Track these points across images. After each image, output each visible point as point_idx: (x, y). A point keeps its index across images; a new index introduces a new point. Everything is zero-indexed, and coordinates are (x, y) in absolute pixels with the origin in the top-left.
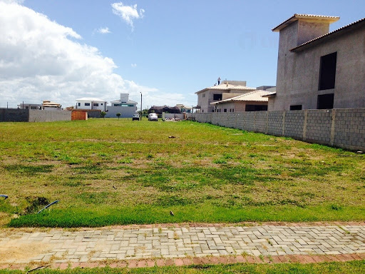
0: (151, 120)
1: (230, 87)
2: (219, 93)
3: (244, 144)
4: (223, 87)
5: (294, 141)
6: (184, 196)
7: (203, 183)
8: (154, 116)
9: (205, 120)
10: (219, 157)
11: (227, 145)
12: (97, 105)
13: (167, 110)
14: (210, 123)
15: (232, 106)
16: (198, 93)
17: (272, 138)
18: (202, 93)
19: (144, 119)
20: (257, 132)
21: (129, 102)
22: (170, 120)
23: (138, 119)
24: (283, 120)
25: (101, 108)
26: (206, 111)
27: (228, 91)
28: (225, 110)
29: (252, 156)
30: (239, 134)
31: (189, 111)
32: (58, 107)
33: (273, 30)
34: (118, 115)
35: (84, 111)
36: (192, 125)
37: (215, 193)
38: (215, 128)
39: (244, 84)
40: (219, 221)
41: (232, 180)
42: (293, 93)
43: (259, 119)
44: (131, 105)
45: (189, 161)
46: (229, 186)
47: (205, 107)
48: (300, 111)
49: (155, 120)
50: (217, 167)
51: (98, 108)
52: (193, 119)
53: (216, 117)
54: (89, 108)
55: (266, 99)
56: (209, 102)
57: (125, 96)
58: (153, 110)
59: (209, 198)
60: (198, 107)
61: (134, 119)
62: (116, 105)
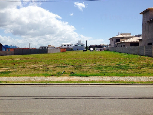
0: (91, 51)
1: (124, 36)
2: (119, 39)
3: (128, 59)
4: (121, 36)
5: (148, 57)
6: (107, 72)
7: (112, 69)
8: (92, 49)
9: (113, 50)
10: (118, 63)
11: (121, 59)
12: (69, 46)
13: (96, 46)
14: (115, 51)
15: (124, 44)
16: (110, 39)
17: (139, 56)
18: (111, 39)
19: (88, 50)
20: (134, 54)
21: (81, 44)
22: (98, 51)
23: (85, 51)
24: (144, 49)
25: (70, 47)
26: (113, 46)
27: (123, 38)
28: (121, 46)
29: (130, 63)
30: (126, 55)
31: (106, 46)
32: (54, 47)
33: (140, 14)
34: (78, 50)
35: (65, 48)
36: (107, 52)
37: (116, 71)
38: (117, 53)
39: (130, 34)
40: (116, 76)
41: (121, 68)
42: (148, 38)
43: (135, 49)
44: (82, 45)
45: (108, 64)
46: (120, 70)
47: (113, 45)
48: (151, 46)
49: (92, 51)
50: (117, 66)
51: (69, 47)
52: (108, 50)
53: (117, 49)
54: (66, 47)
55: (138, 41)
56: (115, 43)
57: (79, 42)
58: (91, 47)
59: (114, 72)
60: (110, 45)
61: (84, 51)
62: (76, 45)
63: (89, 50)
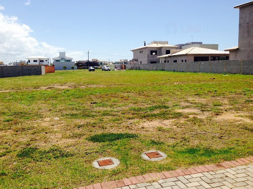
2: (155, 50)
12: (43, 61)
21: (66, 59)
28: (175, 61)
44: (69, 61)
54: (37, 63)
56: (148, 56)
62: (57, 61)
63: (88, 69)
